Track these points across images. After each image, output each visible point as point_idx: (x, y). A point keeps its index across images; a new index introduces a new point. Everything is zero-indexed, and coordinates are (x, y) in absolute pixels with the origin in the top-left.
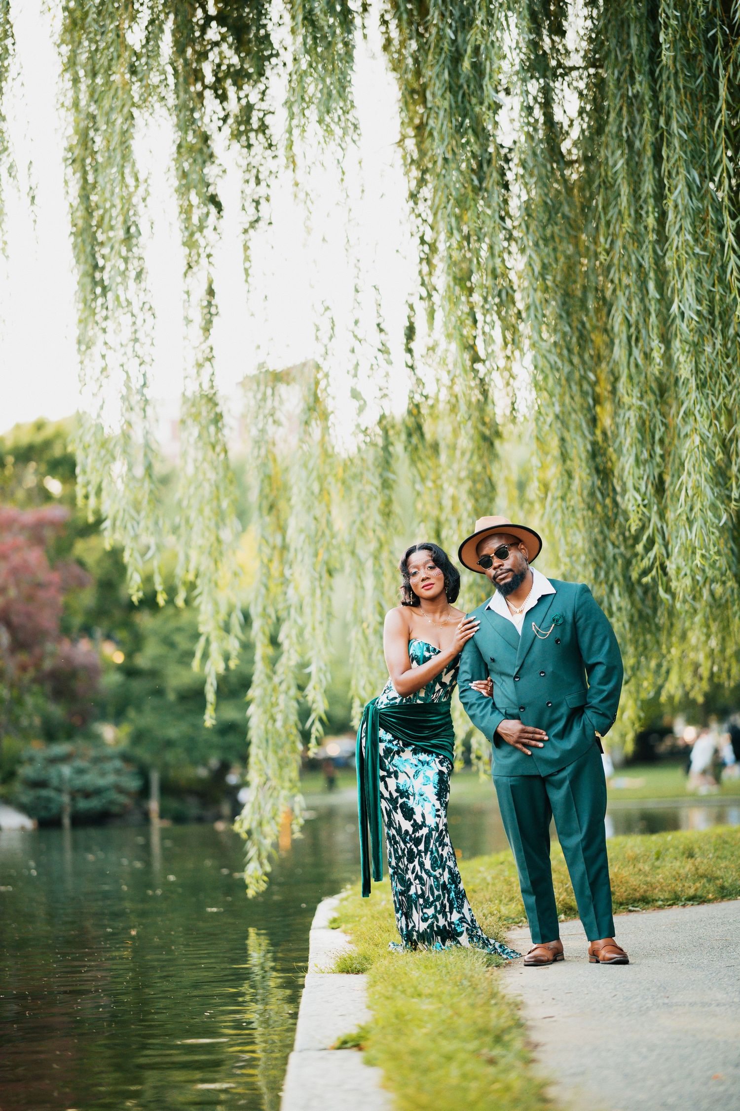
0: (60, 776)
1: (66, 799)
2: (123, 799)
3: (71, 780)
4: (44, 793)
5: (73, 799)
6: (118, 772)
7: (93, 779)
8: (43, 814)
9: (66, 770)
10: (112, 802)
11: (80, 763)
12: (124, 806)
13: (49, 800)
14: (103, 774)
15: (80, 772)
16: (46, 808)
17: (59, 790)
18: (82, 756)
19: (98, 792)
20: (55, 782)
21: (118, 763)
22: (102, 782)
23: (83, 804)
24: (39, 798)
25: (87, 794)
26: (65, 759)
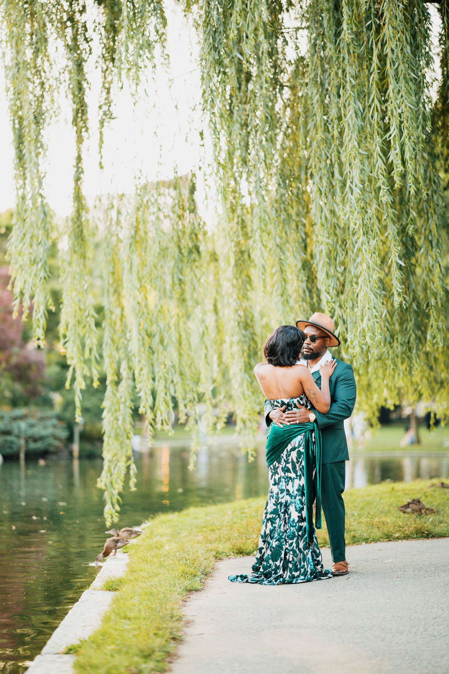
0: (19, 429)
1: (22, 442)
2: (57, 443)
3: (25, 431)
4: (9, 438)
5: (27, 442)
6: (54, 426)
7: (39, 431)
8: (8, 451)
9: (23, 425)
10: (50, 445)
11: (31, 421)
12: (57, 447)
13: (12, 442)
14: (45, 427)
15: (32, 426)
16: (10, 447)
17: (18, 437)
18: (33, 416)
19: (41, 438)
20: (16, 432)
21: (54, 421)
22: (44, 433)
23: (33, 446)
24: (6, 441)
25: (35, 440)
26: (23, 418)
